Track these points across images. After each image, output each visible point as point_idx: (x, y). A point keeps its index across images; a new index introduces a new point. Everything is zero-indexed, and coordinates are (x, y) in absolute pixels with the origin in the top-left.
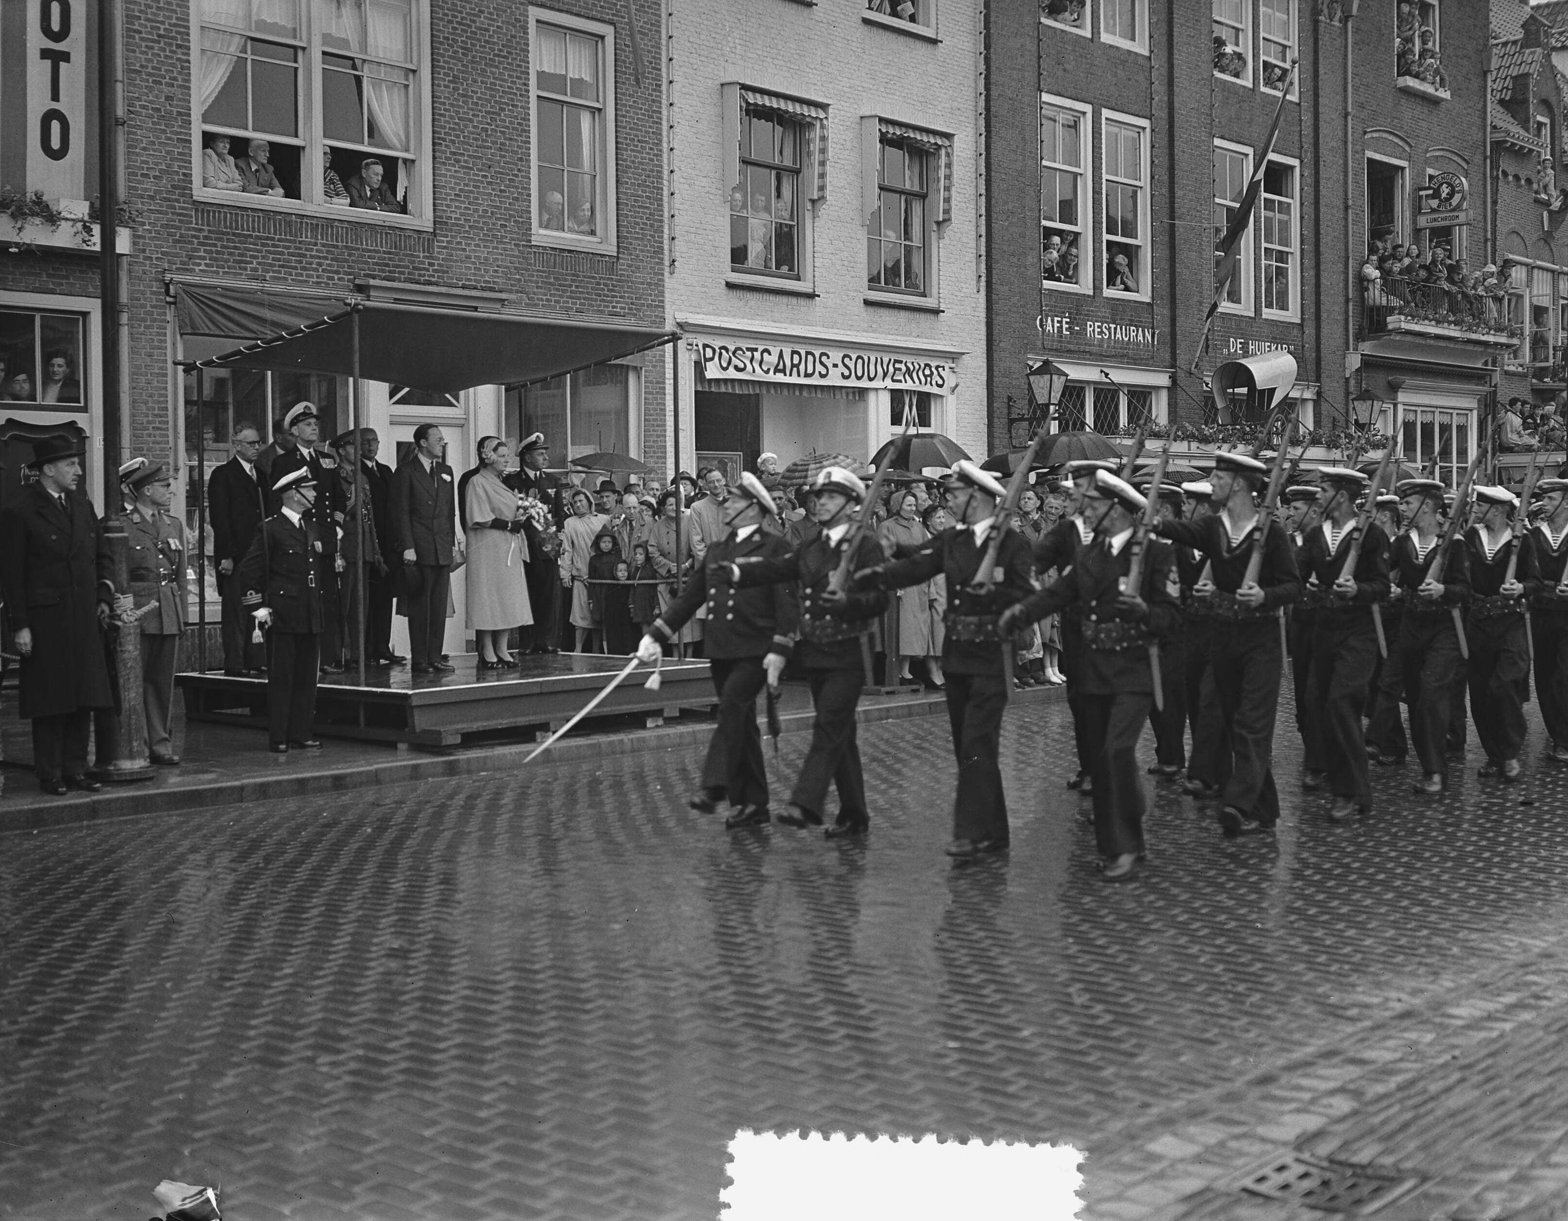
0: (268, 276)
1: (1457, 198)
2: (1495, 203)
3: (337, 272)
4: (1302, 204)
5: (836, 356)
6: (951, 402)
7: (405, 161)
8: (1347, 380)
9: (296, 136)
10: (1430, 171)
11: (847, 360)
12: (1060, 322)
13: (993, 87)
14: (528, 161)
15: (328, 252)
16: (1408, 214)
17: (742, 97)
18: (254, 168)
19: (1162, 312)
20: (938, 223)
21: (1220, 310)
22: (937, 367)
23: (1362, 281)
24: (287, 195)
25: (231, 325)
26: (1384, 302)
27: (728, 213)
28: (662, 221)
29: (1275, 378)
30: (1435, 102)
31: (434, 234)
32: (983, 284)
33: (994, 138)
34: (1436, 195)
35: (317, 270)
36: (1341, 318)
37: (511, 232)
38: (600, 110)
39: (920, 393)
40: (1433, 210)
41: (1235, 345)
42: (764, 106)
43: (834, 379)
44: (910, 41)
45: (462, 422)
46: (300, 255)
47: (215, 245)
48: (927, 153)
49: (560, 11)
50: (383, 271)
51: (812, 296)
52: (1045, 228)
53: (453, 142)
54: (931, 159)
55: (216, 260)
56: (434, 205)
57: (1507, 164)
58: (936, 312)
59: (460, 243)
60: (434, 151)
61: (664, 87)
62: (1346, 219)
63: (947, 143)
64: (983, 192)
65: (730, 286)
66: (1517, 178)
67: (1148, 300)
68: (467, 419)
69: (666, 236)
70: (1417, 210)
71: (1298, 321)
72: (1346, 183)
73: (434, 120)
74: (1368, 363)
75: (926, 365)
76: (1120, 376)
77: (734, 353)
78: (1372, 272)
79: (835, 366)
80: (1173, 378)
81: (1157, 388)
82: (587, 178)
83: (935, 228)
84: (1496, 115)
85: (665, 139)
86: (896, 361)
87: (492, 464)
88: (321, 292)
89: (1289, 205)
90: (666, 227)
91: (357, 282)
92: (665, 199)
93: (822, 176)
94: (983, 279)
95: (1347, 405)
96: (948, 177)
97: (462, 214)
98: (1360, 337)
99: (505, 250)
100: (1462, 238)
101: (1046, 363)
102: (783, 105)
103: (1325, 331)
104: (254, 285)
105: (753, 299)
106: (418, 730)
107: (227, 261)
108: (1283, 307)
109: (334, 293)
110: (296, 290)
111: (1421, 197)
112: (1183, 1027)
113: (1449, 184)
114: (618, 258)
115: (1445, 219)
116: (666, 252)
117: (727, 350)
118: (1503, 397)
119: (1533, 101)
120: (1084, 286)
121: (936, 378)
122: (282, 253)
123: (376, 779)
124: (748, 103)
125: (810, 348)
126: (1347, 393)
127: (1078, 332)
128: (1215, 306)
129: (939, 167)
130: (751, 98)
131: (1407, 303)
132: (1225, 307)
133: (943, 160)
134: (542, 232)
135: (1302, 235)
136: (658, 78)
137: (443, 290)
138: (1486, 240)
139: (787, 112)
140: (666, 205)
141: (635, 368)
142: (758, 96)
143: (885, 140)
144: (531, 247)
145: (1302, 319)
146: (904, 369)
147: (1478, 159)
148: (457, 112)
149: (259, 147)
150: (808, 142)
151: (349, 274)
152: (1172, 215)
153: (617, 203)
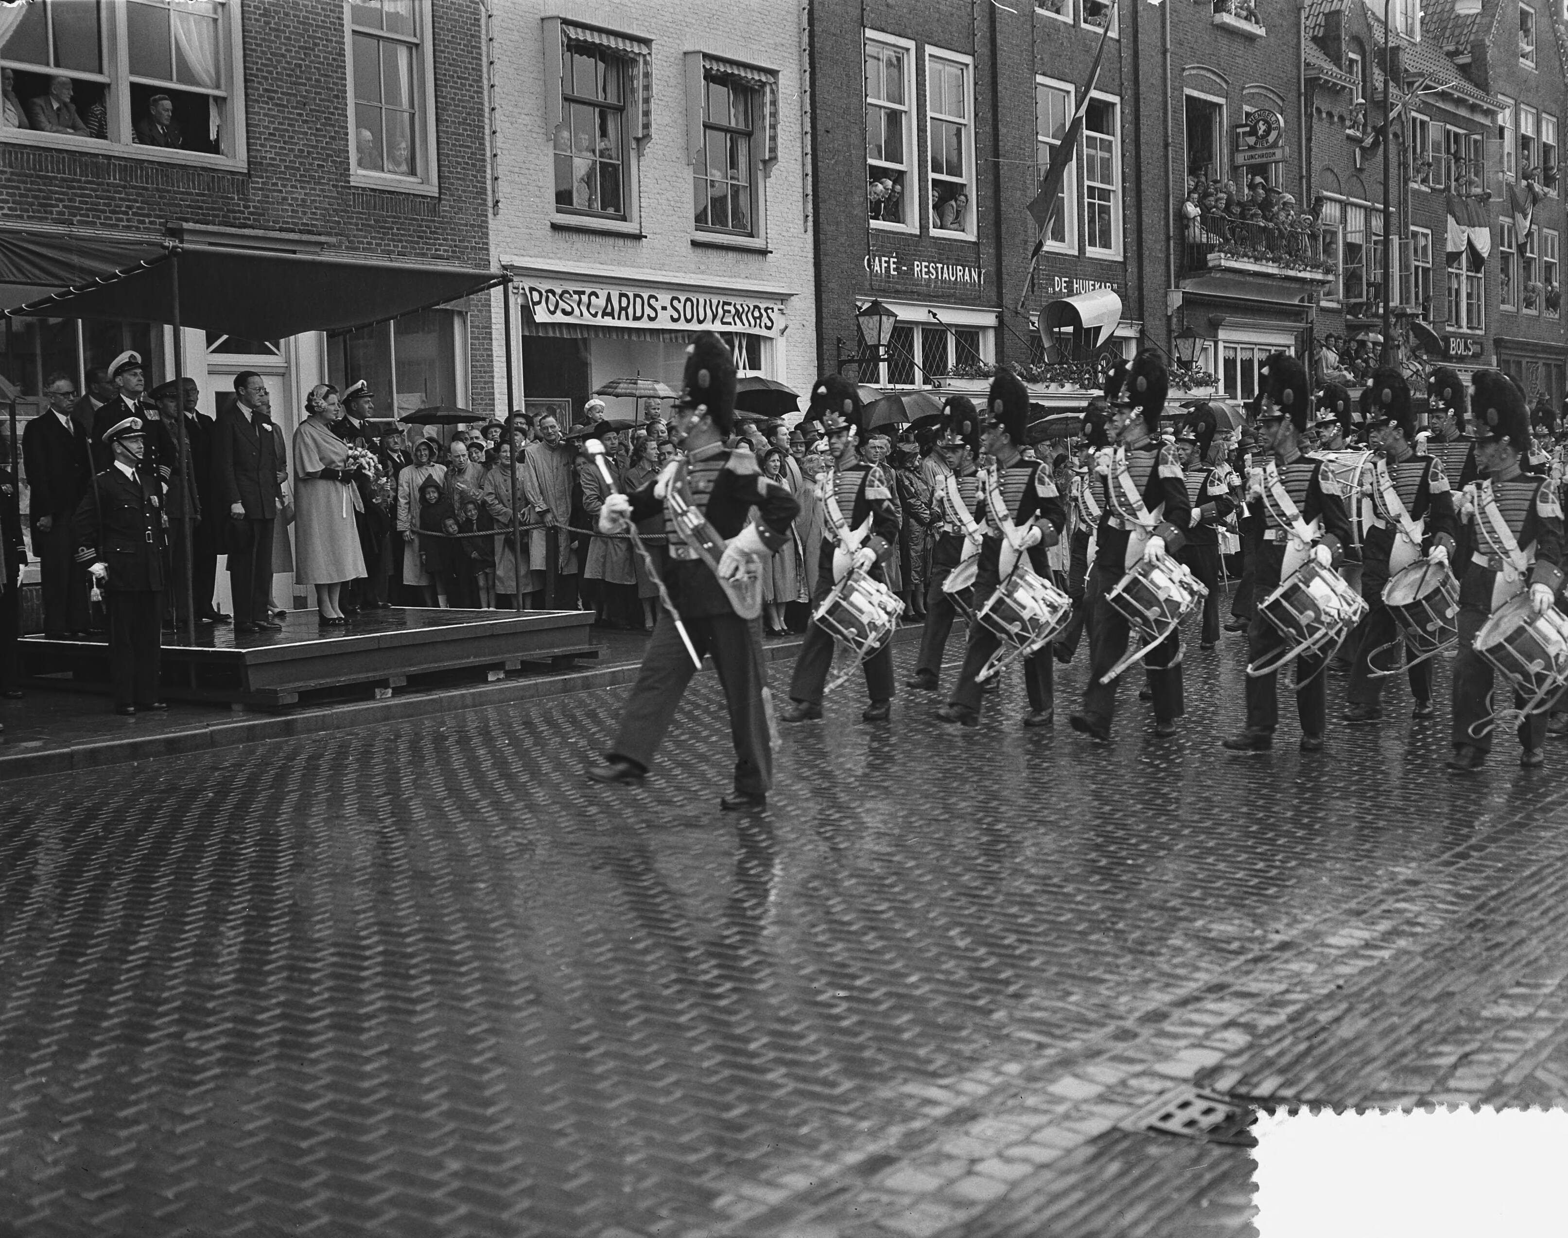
0: (75, 220)
1: (1273, 135)
2: (1309, 140)
3: (149, 216)
4: (1123, 142)
5: (664, 298)
6: (781, 344)
7: (216, 98)
8: (1169, 318)
9: (100, 72)
10: (1247, 108)
11: (675, 303)
12: (888, 262)
13: (817, 23)
14: (345, 98)
15: (138, 195)
16: (1225, 151)
17: (563, 31)
18: (56, 106)
19: (987, 252)
20: (765, 162)
21: (1045, 248)
22: (766, 309)
23: (1182, 219)
24: (92, 135)
25: (37, 272)
26: (1204, 240)
27: (551, 152)
28: (484, 161)
29: (1099, 317)
30: (1250, 38)
31: (249, 175)
32: (810, 224)
33: (819, 75)
34: (1253, 132)
35: (126, 213)
36: (1162, 255)
37: (329, 172)
38: (417, 45)
39: (749, 336)
40: (1251, 148)
41: (1060, 283)
42: (585, 41)
43: (663, 322)
45: (282, 371)
46: (108, 198)
47: (19, 188)
48: (753, 90)
50: (197, 214)
51: (639, 237)
52: (872, 167)
53: (266, 78)
54: (756, 96)
55: (20, 203)
56: (248, 144)
57: (1321, 102)
58: (764, 252)
59: (275, 184)
60: (246, 88)
61: (483, 21)
62: (1166, 157)
63: (772, 80)
64: (809, 130)
65: (555, 227)
66: (1330, 115)
67: (973, 239)
68: (288, 368)
69: (489, 176)
70: (1235, 148)
71: (1121, 259)
72: (1165, 121)
73: (245, 56)
74: (1189, 301)
75: (755, 307)
76: (948, 316)
77: (561, 296)
78: (1192, 210)
79: (664, 308)
80: (1000, 317)
81: (985, 328)
82: (406, 116)
83: (761, 167)
84: (1310, 53)
85: (485, 75)
86: (725, 303)
87: (320, 413)
88: (131, 236)
89: (1110, 142)
90: (489, 166)
91: (169, 225)
92: (487, 138)
93: (647, 113)
94: (810, 219)
95: (1169, 343)
96: (774, 115)
97: (276, 154)
98: (1180, 276)
99: (323, 190)
100: (1279, 175)
101: (875, 304)
102: (605, 40)
103: (1148, 269)
104: (61, 229)
105: (580, 241)
106: (253, 688)
107: (32, 204)
108: (1106, 244)
109: (146, 237)
110: (105, 234)
111: (1238, 134)
112: (1069, 966)
113: (1266, 122)
114: (440, 199)
115: (1262, 156)
116: (489, 192)
117: (554, 293)
118: (1319, 333)
119: (1345, 37)
120: (911, 227)
121: (765, 320)
122: (90, 196)
123: (211, 740)
124: (569, 38)
125: (638, 291)
126: (1170, 331)
127: (905, 272)
128: (1040, 245)
129: (763, 105)
130: (572, 33)
131: (1227, 241)
132: (1051, 245)
133: (768, 98)
134: (361, 172)
135: (1123, 172)
136: (476, 12)
137: (260, 233)
138: (1301, 177)
139: (609, 47)
140: (488, 144)
141: (460, 313)
142: (579, 30)
143: (710, 77)
144: (350, 188)
145: (1125, 257)
146: (733, 311)
147: (1292, 97)
148: (270, 47)
149: (64, 84)
150: (632, 79)
151: (160, 217)
152: (996, 153)
153: (438, 143)
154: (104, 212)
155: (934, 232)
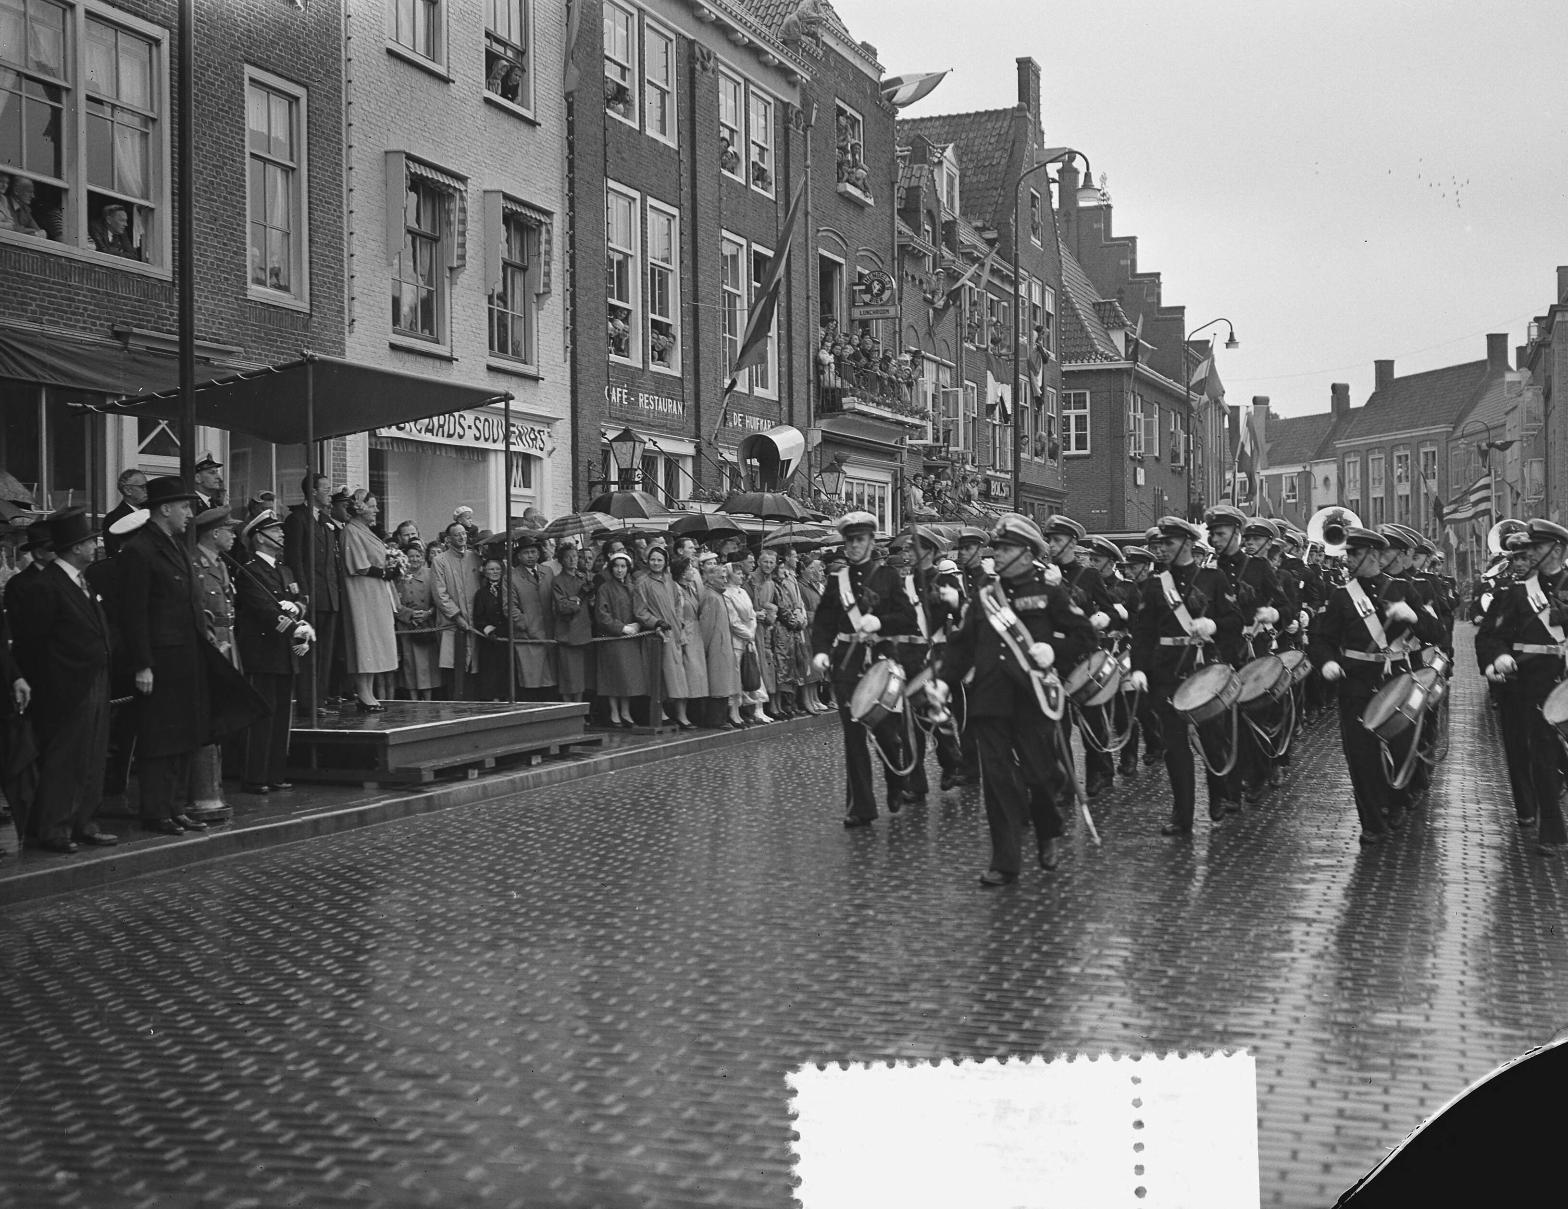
0: (44, 319)
1: (886, 294)
2: (900, 299)
3: (99, 318)
5: (470, 418)
6: (547, 462)
7: (141, 208)
8: (808, 454)
9: (60, 177)
10: (860, 268)
11: (477, 422)
12: (621, 393)
13: (577, 171)
14: (245, 216)
15: (93, 297)
16: (845, 305)
17: (408, 167)
18: (18, 207)
19: (690, 387)
20: (538, 295)
22: (539, 432)
23: (820, 365)
24: (50, 237)
25: (19, 369)
26: (839, 385)
27: (390, 276)
28: (343, 281)
29: (790, 450)
30: (860, 206)
31: (174, 284)
32: (568, 354)
33: (577, 218)
34: (869, 290)
35: (82, 315)
36: (805, 397)
37: (232, 285)
38: (293, 169)
39: (524, 455)
40: (866, 304)
41: (736, 419)
43: (468, 441)
44: (517, 122)
46: (69, 299)
48: (531, 228)
49: (267, 70)
50: (135, 319)
52: (609, 304)
54: (533, 234)
55: (3, 300)
56: (172, 254)
57: (908, 267)
58: (536, 379)
60: (172, 201)
61: (344, 152)
62: (807, 309)
63: (548, 220)
64: (568, 268)
65: (391, 345)
66: (913, 278)
67: (678, 374)
69: (346, 296)
70: (852, 304)
71: (776, 399)
72: (807, 276)
73: (173, 170)
74: (827, 439)
75: (532, 429)
76: (662, 445)
78: (827, 357)
79: (468, 427)
80: (698, 449)
81: (684, 456)
82: (283, 235)
83: (535, 300)
84: (899, 222)
85: (345, 202)
86: (511, 425)
87: (362, 516)
88: (86, 337)
90: (346, 287)
92: (346, 260)
93: (462, 245)
94: (569, 350)
95: (810, 476)
96: (548, 253)
98: (818, 416)
99: (227, 302)
100: (879, 330)
101: (627, 431)
102: (434, 175)
103: (795, 408)
105: (410, 361)
107: (12, 302)
108: (765, 386)
109: (97, 339)
110: (67, 333)
111: (856, 291)
113: (880, 282)
114: (310, 315)
115: (877, 312)
116: (347, 312)
118: (909, 472)
119: (921, 211)
120: (636, 361)
121: (538, 442)
122: (56, 297)
124: (411, 172)
126: (808, 466)
127: (633, 403)
129: (539, 243)
130: (413, 167)
131: (856, 386)
133: (544, 236)
134: (254, 286)
135: (779, 321)
136: (339, 142)
138: (895, 332)
139: (437, 182)
140: (346, 266)
142: (417, 165)
143: (506, 217)
144: (247, 301)
145: (779, 395)
146: (516, 432)
147: (889, 258)
149: (26, 187)
150: (448, 212)
151: (107, 320)
152: (696, 298)
153: (311, 262)
154: (66, 312)
155: (653, 367)
